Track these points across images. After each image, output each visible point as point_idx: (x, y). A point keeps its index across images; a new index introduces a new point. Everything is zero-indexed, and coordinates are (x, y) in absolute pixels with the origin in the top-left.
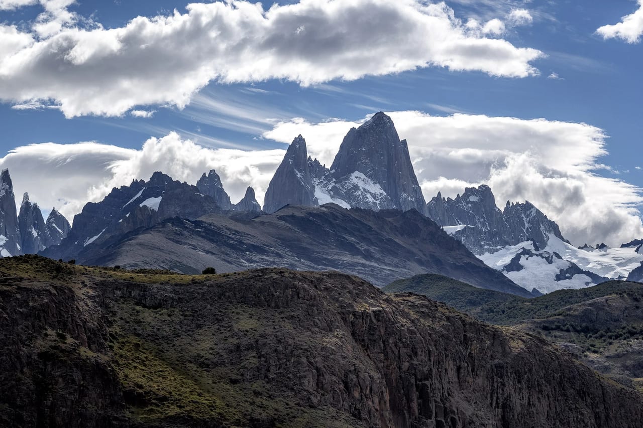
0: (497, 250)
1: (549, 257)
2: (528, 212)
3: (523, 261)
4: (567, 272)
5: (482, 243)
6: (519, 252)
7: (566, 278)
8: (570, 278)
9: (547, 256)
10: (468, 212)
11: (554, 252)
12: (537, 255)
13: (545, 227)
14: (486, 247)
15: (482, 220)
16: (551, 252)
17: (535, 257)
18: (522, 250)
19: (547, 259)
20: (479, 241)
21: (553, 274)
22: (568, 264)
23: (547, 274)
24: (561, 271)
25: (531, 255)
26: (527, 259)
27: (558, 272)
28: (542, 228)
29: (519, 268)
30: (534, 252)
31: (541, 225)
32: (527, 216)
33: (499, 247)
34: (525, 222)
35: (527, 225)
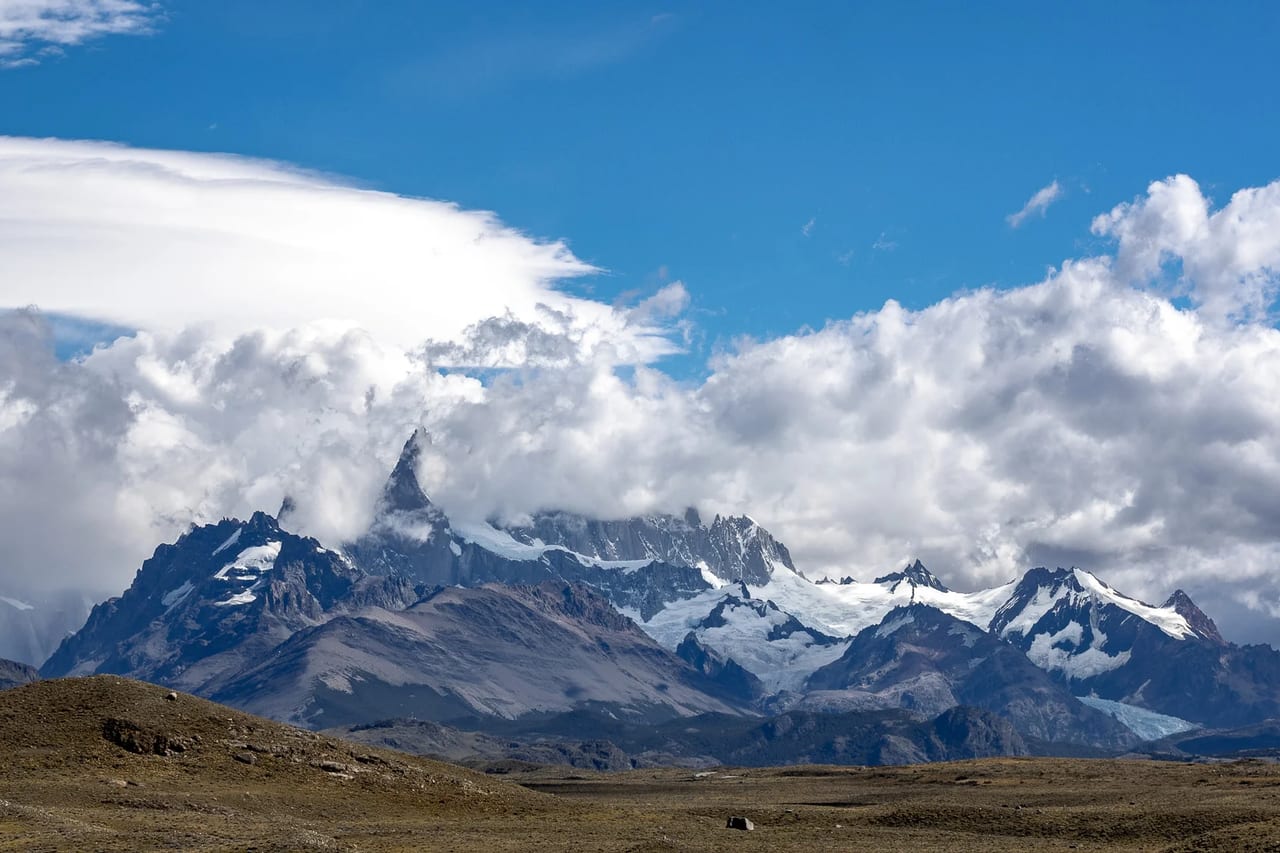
0: (695, 595)
1: (761, 607)
2: (746, 531)
3: (726, 613)
4: (784, 627)
5: (675, 584)
6: (721, 601)
7: (781, 637)
8: (786, 637)
9: (759, 606)
10: (660, 530)
11: (769, 601)
12: (746, 605)
13: (769, 552)
14: (679, 590)
15: (680, 542)
16: (765, 600)
17: (743, 606)
18: (726, 598)
19: (759, 610)
20: (671, 582)
21: (764, 632)
22: (785, 618)
23: (758, 631)
24: (776, 627)
25: (738, 604)
26: (732, 610)
27: (771, 628)
28: (765, 553)
29: (721, 622)
30: (742, 600)
31: (764, 550)
32: (745, 537)
33: (697, 591)
34: (741, 546)
35: (743, 551)
